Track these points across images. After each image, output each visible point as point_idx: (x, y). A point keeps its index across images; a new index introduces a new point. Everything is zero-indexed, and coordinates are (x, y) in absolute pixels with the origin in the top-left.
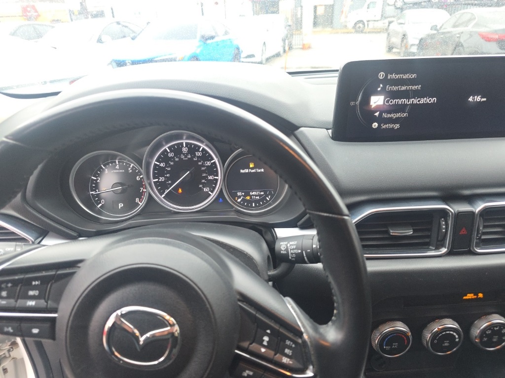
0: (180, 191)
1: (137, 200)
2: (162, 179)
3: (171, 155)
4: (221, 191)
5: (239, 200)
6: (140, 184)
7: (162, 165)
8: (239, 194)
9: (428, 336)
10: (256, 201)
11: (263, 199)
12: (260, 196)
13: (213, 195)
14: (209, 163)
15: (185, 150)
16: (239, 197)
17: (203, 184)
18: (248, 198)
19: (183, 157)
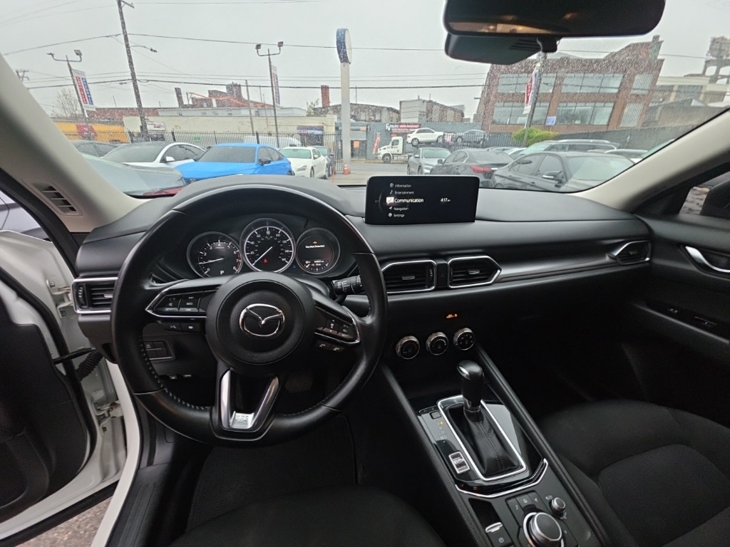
0: (265, 261)
1: (234, 268)
2: (252, 253)
3: (259, 236)
4: (295, 260)
5: (307, 267)
6: (237, 256)
7: (252, 243)
8: (307, 262)
9: (428, 343)
10: (318, 267)
11: (323, 265)
12: (321, 263)
13: (289, 263)
14: (285, 242)
15: (268, 233)
16: (307, 264)
17: (281, 255)
18: (313, 265)
19: (267, 237)
